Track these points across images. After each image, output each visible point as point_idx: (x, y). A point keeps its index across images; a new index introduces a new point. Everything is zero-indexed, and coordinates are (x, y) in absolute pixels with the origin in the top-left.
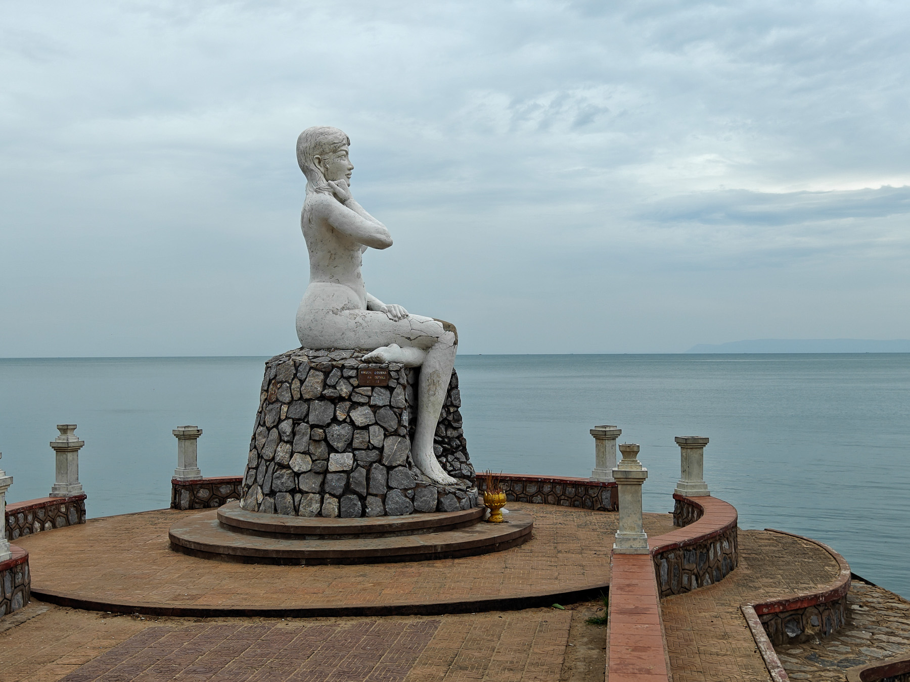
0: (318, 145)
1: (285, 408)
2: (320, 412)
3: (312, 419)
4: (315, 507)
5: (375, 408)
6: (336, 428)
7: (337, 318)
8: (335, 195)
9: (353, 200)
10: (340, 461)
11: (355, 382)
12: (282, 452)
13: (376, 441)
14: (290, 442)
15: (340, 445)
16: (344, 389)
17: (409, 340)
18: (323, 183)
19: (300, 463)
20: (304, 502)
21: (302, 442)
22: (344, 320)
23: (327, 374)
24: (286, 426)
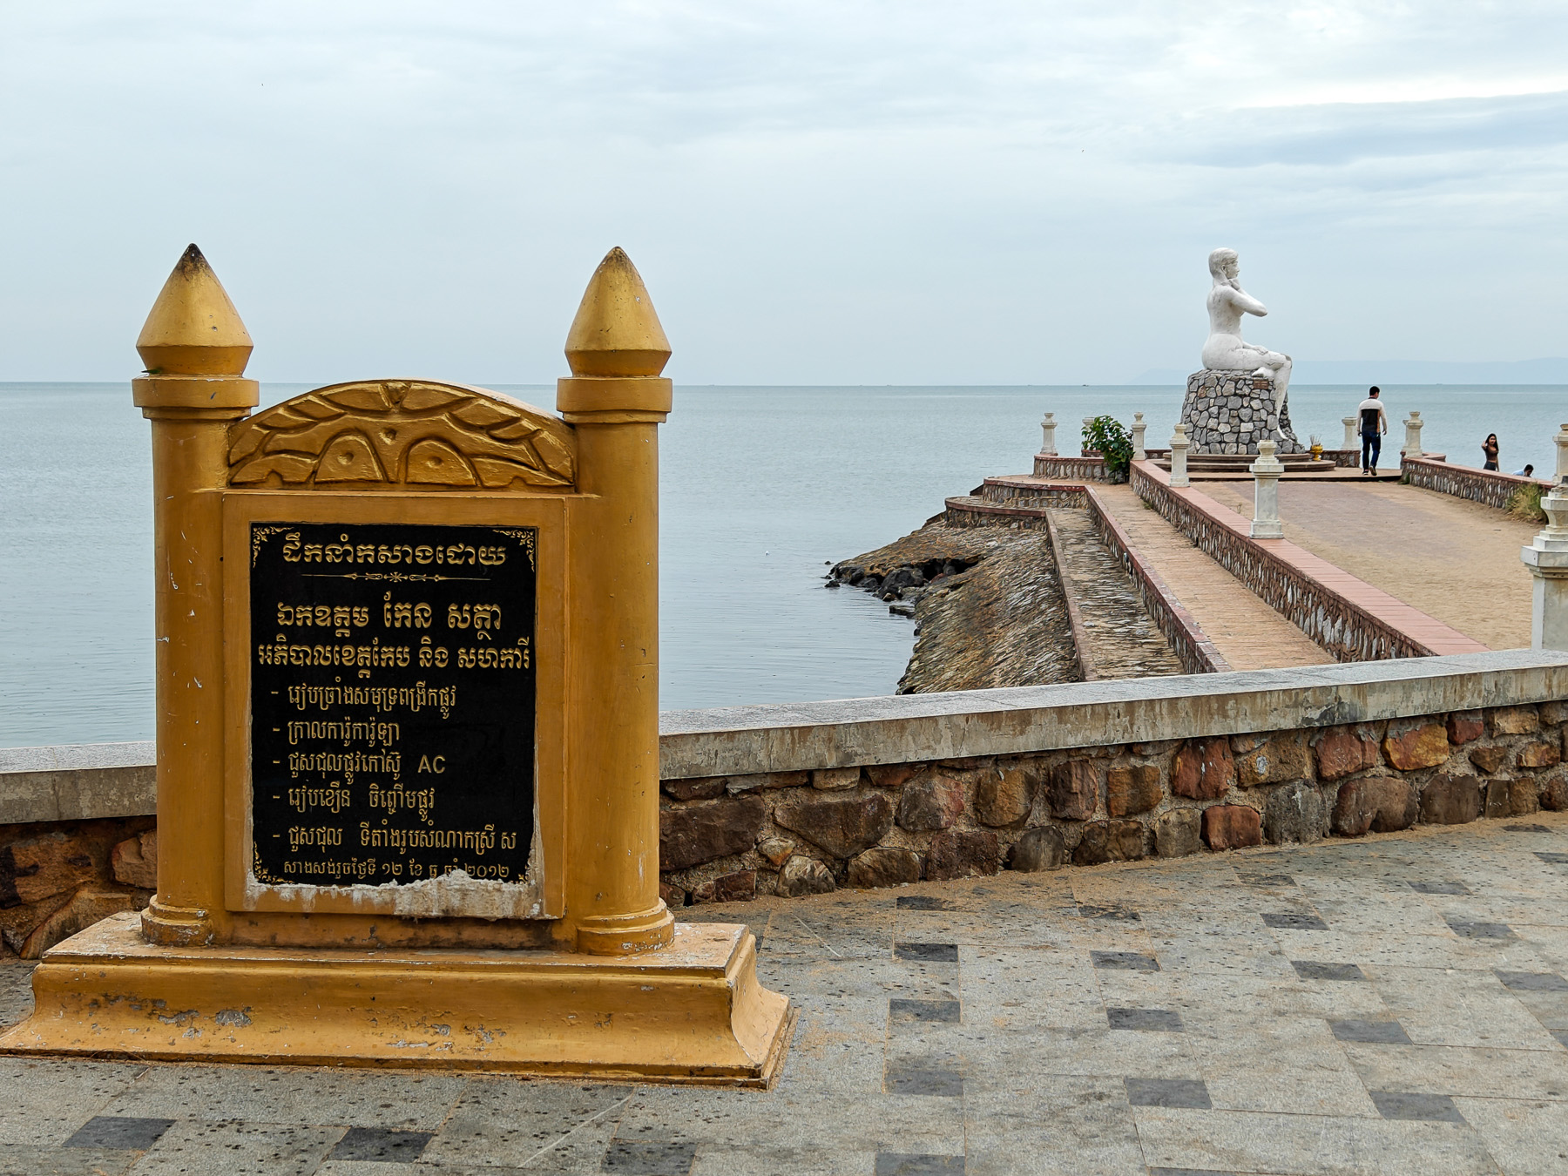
0: (1224, 260)
1: (1212, 401)
2: (1234, 402)
3: (1230, 406)
4: (1234, 450)
5: (1262, 400)
6: (1243, 410)
7: (1233, 353)
8: (1232, 286)
9: (1241, 289)
10: (1246, 427)
11: (1252, 387)
12: (1212, 423)
13: (1264, 417)
14: (1218, 418)
15: (1246, 419)
16: (1246, 391)
17: (1269, 365)
18: (1226, 281)
19: (1223, 428)
20: (1227, 448)
21: (1224, 417)
22: (1237, 354)
23: (1236, 383)
24: (1214, 410)
